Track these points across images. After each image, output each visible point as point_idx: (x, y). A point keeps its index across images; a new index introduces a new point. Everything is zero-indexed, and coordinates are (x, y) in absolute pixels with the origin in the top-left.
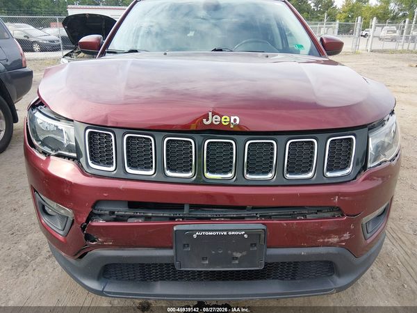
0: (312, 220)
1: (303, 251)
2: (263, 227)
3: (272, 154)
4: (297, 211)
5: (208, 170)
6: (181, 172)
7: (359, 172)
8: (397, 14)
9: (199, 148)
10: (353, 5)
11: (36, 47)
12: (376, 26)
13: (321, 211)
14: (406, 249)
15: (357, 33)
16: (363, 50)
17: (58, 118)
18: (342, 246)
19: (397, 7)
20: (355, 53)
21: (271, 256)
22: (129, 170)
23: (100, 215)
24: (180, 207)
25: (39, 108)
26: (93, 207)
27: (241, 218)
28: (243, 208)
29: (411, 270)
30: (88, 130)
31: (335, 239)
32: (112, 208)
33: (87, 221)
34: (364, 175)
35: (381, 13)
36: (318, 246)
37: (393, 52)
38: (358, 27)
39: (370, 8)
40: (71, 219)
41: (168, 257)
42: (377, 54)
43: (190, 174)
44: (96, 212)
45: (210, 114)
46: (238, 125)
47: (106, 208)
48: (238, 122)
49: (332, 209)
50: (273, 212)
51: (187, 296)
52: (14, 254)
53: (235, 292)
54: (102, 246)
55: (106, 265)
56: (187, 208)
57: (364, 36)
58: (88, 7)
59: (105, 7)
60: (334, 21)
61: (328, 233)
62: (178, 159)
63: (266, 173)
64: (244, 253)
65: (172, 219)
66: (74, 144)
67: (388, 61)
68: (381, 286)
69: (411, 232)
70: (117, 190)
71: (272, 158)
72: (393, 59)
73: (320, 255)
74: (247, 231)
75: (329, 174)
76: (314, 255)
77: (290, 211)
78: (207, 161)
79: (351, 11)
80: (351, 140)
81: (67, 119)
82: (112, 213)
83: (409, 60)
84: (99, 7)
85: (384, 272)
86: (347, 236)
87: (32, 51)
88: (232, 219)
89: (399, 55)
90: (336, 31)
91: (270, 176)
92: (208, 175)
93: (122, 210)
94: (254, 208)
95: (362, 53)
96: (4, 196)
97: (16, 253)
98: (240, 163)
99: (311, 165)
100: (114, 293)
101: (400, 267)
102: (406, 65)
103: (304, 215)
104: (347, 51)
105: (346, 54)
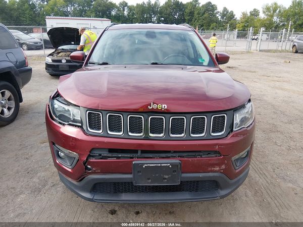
0: (205, 158)
1: (201, 175)
2: (180, 162)
3: (184, 124)
4: (197, 154)
5: (151, 132)
6: (137, 133)
7: (229, 133)
8: (279, 24)
9: (146, 121)
10: (248, 18)
11: (25, 47)
12: (263, 34)
13: (209, 154)
14: (268, 180)
15: (250, 39)
16: (254, 50)
17: (69, 104)
18: (221, 172)
19: (278, 19)
20: (248, 52)
21: (184, 178)
22: (109, 132)
23: (93, 156)
24: (136, 152)
25: (57, 98)
26: (90, 152)
27: (168, 157)
28: (169, 152)
29: (269, 192)
30: (88, 111)
31: (217, 169)
32: (100, 153)
33: (87, 159)
34: (231, 134)
35: (268, 23)
36: (209, 172)
37: (275, 51)
38: (250, 34)
39: (260, 20)
40: (77, 159)
41: (130, 178)
42: (263, 53)
43: (141, 134)
44: (92, 154)
45: (152, 103)
46: (166, 109)
47: (97, 153)
48: (166, 108)
49: (216, 152)
50: (185, 154)
51: (139, 201)
53: (165, 198)
54: (94, 173)
55: (95, 184)
56: (139, 152)
57: (256, 40)
58: (60, 17)
59: (73, 18)
60: (235, 28)
61: (213, 165)
62: (135, 126)
63: (181, 134)
64: (170, 176)
65: (132, 158)
66: (80, 119)
67: (271, 58)
68: (250, 200)
69: (272, 170)
70: (103, 143)
71: (184, 126)
72: (274, 57)
73: (210, 177)
74: (171, 164)
75: (213, 134)
76: (207, 177)
77: (194, 154)
78: (150, 127)
79: (247, 22)
80: (224, 116)
81: (75, 105)
82: (100, 155)
83: (285, 58)
84: (68, 18)
85: (253, 193)
86: (223, 167)
88: (163, 158)
89: (279, 54)
90: (236, 36)
91: (183, 135)
92: (151, 135)
93: (105, 153)
94: (175, 152)
95: (253, 53)
97: (32, 184)
98: (167, 128)
99: (204, 130)
100: (99, 200)
101: (263, 190)
102: (283, 61)
103: (201, 156)
104: (243, 51)
105: (242, 53)
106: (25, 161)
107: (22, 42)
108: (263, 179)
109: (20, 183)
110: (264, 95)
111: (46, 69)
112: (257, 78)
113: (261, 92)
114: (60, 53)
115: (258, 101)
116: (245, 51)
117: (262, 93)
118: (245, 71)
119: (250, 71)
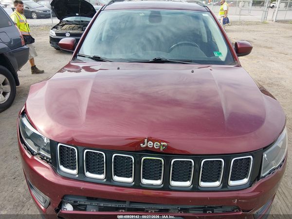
0: (218, 214)
3: (191, 168)
5: (143, 177)
6: (124, 177)
9: (138, 162)
11: (34, 16)
15: (266, 4)
16: (270, 20)
20: (264, 23)
22: (87, 174)
26: (63, 198)
32: (76, 199)
34: (257, 184)
40: (48, 201)
42: (280, 24)
43: (130, 180)
45: (146, 140)
50: (190, 207)
52: (15, 195)
57: (272, 7)
62: (122, 169)
63: (186, 181)
67: (287, 30)
71: (191, 171)
75: (231, 183)
80: (249, 159)
82: (76, 202)
87: (32, 18)
90: (251, 4)
91: (188, 184)
92: (144, 181)
93: (83, 201)
95: (269, 23)
96: (10, 146)
97: (16, 195)
99: (219, 177)
103: (212, 210)
104: (258, 21)
105: (257, 23)
106: (13, 161)
107: (31, 10)
108: (282, 201)
109: (3, 193)
110: (282, 79)
111: (50, 43)
112: (274, 57)
113: (279, 74)
114: (64, 25)
115: (275, 87)
116: (260, 21)
117: (280, 76)
118: (260, 46)
119: (266, 47)
